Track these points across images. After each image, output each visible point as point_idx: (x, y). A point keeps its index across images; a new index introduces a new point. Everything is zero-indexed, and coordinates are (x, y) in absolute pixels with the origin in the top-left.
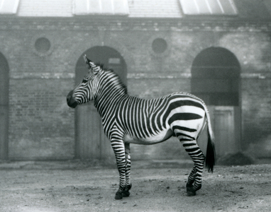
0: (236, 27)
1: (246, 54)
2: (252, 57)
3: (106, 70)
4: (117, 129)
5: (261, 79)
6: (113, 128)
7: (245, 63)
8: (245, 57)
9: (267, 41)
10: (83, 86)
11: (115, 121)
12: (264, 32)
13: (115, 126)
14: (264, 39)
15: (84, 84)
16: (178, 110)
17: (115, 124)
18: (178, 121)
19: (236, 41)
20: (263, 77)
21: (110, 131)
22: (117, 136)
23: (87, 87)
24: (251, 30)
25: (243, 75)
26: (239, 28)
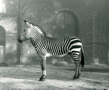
0: (4, 18)
1: (8, 27)
2: (10, 28)
3: (34, 26)
4: (44, 51)
5: (13, 36)
6: (42, 50)
7: (7, 31)
8: (7, 28)
9: (16, 23)
10: (24, 33)
11: (44, 47)
12: (14, 20)
13: (43, 50)
14: (15, 22)
15: (24, 32)
16: (74, 44)
17: (43, 49)
18: (74, 49)
19: (4, 23)
20: (14, 36)
21: (41, 52)
22: (44, 54)
23: (26, 33)
24: (10, 19)
25: (6, 35)
26: (5, 18)
